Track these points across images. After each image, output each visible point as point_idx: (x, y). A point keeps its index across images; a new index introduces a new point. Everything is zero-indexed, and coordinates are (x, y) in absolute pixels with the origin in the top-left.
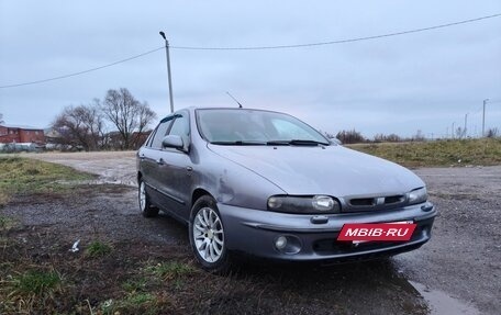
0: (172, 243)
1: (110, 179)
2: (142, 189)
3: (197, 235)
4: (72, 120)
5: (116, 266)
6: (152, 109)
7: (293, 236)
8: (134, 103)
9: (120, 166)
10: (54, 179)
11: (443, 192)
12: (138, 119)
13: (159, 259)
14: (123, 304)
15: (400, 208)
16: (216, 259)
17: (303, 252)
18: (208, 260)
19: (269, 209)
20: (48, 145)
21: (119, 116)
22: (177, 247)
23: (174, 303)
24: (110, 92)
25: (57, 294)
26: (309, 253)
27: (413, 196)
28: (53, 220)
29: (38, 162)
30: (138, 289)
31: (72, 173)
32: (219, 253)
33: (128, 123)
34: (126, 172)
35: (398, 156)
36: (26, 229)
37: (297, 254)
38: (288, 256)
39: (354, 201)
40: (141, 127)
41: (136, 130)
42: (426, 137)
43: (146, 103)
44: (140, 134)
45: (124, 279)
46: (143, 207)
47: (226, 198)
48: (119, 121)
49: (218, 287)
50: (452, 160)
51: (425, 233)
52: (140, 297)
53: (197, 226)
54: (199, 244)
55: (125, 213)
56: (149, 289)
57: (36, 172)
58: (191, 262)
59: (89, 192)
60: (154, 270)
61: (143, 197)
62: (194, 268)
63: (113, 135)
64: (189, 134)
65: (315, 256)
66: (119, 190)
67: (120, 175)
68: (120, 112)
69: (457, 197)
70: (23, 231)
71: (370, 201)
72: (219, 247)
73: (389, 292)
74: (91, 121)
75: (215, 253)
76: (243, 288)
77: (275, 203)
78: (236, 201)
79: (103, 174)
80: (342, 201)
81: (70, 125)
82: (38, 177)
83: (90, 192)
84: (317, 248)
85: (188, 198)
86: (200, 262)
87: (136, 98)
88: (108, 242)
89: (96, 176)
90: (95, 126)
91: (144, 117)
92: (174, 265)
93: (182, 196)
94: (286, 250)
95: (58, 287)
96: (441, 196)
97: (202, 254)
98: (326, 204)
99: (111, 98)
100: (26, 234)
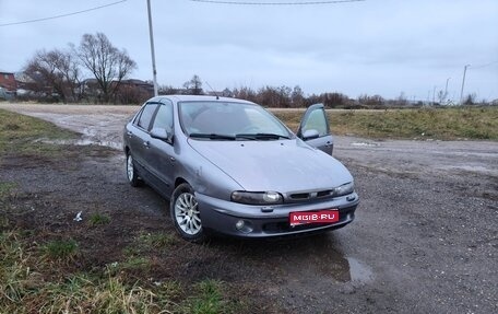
0: (159, 214)
1: (94, 139)
2: (130, 161)
3: (177, 213)
4: (45, 65)
5: (116, 236)
6: (132, 58)
7: (249, 220)
8: (112, 50)
9: (102, 123)
10: (37, 137)
11: (393, 170)
12: (117, 68)
13: (149, 229)
14: (126, 266)
15: (330, 199)
16: (195, 232)
17: (254, 231)
18: (189, 232)
19: (232, 200)
20: (21, 92)
21: (97, 64)
22: (162, 218)
23: (162, 265)
24: (86, 36)
25: (75, 257)
26: (259, 232)
27: (342, 190)
28: (50, 187)
29: (16, 115)
30: (135, 255)
31: (54, 130)
32: (199, 228)
33: (107, 72)
34: (108, 130)
35: (370, 125)
36: (29, 197)
37: (250, 233)
38: (245, 234)
39: (294, 196)
40: (121, 77)
41: (116, 79)
42: (408, 99)
43: (125, 52)
44: (119, 83)
45: (123, 245)
46: (131, 178)
47: (201, 189)
48: (97, 70)
49: (194, 254)
50: (417, 133)
51: (348, 217)
52: (138, 261)
53: (178, 206)
54: (180, 220)
55: (114, 181)
56: (143, 254)
57: (16, 127)
58: (174, 233)
59: (76, 154)
60: (145, 238)
61: (130, 169)
62: (176, 238)
63: (90, 83)
64: (173, 127)
65: (263, 234)
66: (104, 153)
67: (103, 135)
68: (97, 59)
69: (403, 176)
70: (27, 199)
71: (305, 195)
72: (198, 223)
73: (317, 259)
74: (66, 68)
75: (194, 227)
76: (212, 254)
77: (237, 196)
78: (208, 192)
79: (85, 131)
80: (285, 195)
81: (44, 71)
82: (19, 133)
83: (77, 156)
84: (265, 228)
85: (172, 182)
86: (181, 234)
87: (114, 45)
88: (105, 212)
89: (79, 136)
90: (71, 74)
91: (124, 66)
92: (161, 236)
93: (167, 178)
94: (243, 229)
95: (76, 252)
96: (390, 174)
97: (183, 228)
98: (274, 197)
99: (87, 43)
100: (31, 201)
